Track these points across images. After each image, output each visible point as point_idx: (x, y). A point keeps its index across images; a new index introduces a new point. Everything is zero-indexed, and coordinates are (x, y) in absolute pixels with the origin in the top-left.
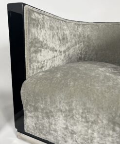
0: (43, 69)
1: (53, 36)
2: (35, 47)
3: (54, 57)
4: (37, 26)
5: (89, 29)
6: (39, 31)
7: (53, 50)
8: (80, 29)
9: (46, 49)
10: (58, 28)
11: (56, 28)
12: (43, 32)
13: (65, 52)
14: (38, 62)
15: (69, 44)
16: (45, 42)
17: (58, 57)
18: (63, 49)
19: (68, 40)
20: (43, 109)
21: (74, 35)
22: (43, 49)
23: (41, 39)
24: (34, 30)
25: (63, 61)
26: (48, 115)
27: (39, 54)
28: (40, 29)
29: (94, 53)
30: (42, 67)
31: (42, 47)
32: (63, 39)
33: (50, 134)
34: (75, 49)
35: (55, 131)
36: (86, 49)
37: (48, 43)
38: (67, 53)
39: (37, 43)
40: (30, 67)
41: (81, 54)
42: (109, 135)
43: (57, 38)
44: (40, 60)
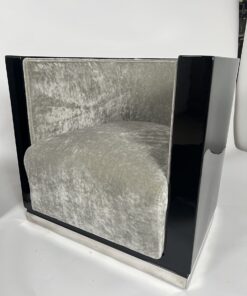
0: (58, 133)
1: (71, 89)
2: (41, 105)
3: (76, 115)
4: (43, 79)
5: (140, 70)
6: (46, 86)
7: (72, 106)
8: (125, 71)
9: (60, 106)
10: (80, 76)
11: (76, 76)
12: (53, 86)
13: (95, 107)
14: (48, 124)
15: (104, 95)
16: (57, 98)
17: (83, 116)
18: (91, 104)
19: (102, 89)
20: (45, 181)
21: (114, 82)
22: (54, 108)
23: (50, 95)
24: (38, 86)
25: (94, 120)
26: (52, 187)
27: (48, 114)
28: (48, 82)
29: (148, 107)
30: (55, 130)
31: (52, 104)
32: (92, 89)
33: (57, 210)
34: (115, 102)
35: (60, 205)
36: (135, 101)
37: (63, 99)
38: (101, 109)
39: (43, 100)
40: (36, 131)
41: (127, 108)
42: (106, 205)
43: (78, 89)
44: (50, 121)
